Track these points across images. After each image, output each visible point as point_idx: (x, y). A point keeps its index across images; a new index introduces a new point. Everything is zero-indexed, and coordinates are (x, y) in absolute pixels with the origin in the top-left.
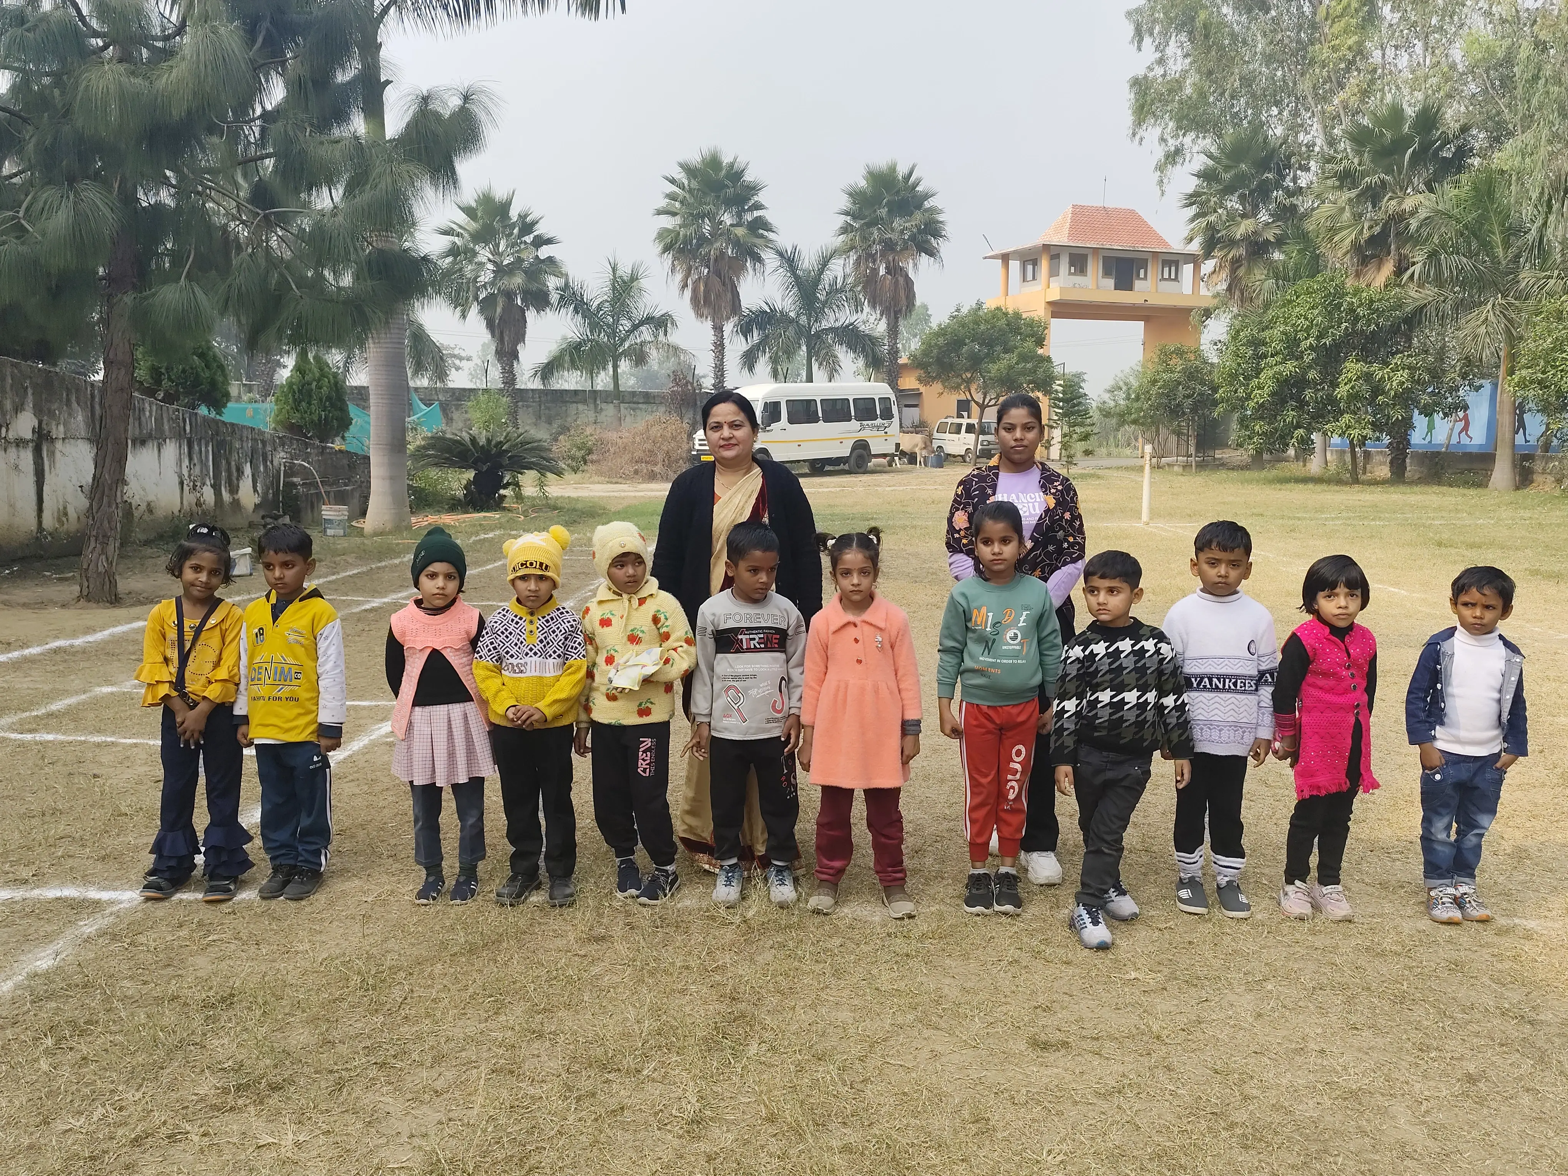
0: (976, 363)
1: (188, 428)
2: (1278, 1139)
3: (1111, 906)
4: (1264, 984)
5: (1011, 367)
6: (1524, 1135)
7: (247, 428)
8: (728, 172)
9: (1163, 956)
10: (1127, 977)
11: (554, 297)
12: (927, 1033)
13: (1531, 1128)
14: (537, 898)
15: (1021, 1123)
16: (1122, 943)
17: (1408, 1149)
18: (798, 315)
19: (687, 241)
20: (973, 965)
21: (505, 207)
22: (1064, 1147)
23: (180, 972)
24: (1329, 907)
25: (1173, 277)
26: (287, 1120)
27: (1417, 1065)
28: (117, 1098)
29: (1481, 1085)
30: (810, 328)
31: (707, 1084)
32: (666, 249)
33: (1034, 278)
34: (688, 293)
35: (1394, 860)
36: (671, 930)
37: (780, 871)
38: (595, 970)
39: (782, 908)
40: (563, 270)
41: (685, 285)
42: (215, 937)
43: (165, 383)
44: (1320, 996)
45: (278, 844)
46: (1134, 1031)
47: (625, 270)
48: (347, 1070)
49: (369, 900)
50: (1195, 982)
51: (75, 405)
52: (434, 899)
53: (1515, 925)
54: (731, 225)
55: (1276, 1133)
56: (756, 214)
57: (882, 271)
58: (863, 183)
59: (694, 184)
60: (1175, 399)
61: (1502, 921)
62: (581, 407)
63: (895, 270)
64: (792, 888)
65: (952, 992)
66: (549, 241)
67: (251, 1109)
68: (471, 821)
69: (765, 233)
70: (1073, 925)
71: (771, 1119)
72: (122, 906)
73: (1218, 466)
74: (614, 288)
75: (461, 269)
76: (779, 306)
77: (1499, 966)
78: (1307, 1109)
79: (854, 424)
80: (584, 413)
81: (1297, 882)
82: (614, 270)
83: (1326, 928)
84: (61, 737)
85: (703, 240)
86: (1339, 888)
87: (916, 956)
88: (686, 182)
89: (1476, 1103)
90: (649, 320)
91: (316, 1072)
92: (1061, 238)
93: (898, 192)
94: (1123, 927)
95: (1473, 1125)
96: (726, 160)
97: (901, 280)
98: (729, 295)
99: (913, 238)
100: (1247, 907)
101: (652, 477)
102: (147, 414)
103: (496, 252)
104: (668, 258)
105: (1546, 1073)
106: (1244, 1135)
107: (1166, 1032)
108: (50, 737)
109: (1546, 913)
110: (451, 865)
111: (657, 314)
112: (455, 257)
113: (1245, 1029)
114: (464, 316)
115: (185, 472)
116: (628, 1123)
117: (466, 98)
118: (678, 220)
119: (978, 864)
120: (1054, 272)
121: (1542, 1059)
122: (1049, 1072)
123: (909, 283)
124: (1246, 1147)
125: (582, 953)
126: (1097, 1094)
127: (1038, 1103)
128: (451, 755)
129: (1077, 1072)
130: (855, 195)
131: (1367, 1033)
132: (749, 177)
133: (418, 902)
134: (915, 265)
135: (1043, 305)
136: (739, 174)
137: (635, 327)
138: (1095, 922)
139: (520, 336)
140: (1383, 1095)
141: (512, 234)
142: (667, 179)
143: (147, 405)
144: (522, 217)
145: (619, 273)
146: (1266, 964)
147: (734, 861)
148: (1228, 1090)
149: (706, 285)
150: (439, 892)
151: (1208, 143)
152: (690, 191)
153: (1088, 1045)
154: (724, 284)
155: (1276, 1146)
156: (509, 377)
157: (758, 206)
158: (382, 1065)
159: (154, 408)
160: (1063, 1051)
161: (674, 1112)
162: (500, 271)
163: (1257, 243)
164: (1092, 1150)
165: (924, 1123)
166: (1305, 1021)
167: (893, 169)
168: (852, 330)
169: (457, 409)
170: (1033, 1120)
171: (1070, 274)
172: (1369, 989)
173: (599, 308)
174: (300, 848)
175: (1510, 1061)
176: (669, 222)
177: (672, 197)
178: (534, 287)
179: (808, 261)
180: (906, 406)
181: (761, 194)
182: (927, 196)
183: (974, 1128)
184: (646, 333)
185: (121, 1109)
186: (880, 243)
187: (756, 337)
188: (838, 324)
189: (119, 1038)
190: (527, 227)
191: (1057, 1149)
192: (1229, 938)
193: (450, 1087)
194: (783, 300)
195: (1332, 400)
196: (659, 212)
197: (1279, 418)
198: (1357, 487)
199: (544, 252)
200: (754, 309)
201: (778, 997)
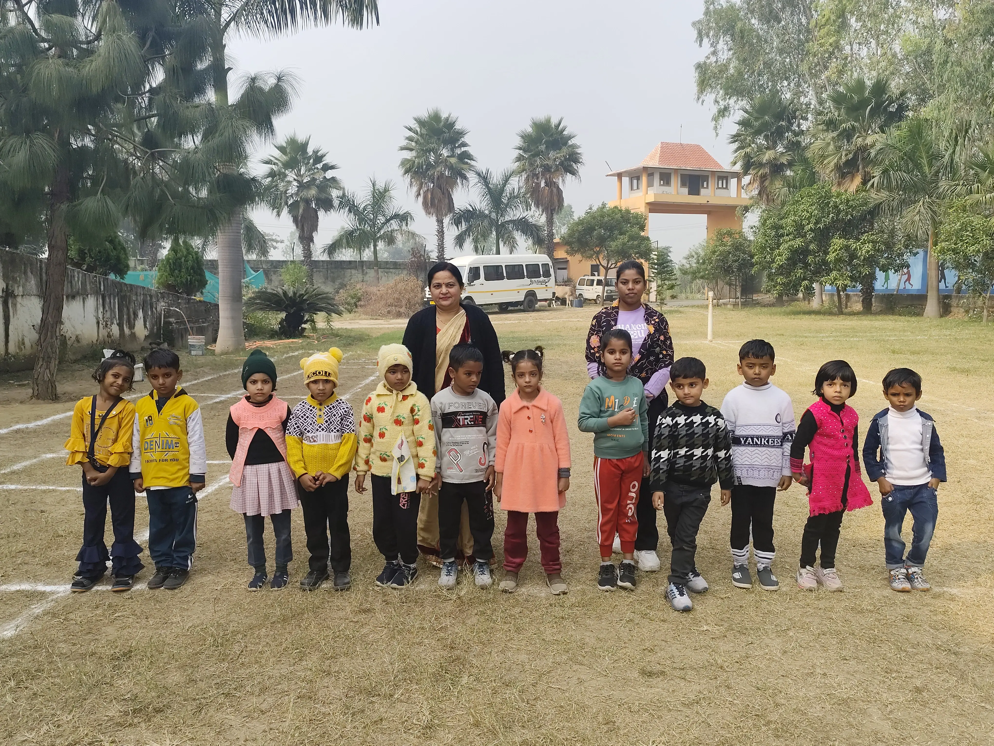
0: (602, 241)
1: (102, 288)
2: (797, 731)
3: (690, 583)
4: (788, 632)
5: (624, 244)
6: (952, 725)
7: (140, 287)
8: (445, 123)
9: (724, 615)
10: (702, 629)
11: (336, 203)
12: (575, 667)
13: (956, 720)
14: (326, 585)
15: (635, 724)
16: (698, 608)
17: (879, 735)
18: (490, 212)
19: (420, 166)
20: (604, 623)
21: (304, 146)
22: (663, 739)
23: (96, 637)
24: (828, 582)
25: (724, 186)
26: (166, 732)
27: (884, 682)
28: (56, 719)
29: (924, 694)
30: (498, 221)
31: (436, 703)
32: (406, 172)
33: (638, 188)
34: (421, 199)
35: (868, 552)
36: (412, 604)
37: (481, 565)
38: (364, 631)
39: (482, 589)
40: (342, 185)
41: (419, 195)
42: (120, 614)
43: (88, 259)
44: (823, 639)
45: (160, 553)
46: (707, 664)
47: (380, 185)
48: (205, 698)
49: (219, 588)
50: (745, 631)
51: (29, 274)
52: (260, 587)
53: (944, 592)
54: (448, 156)
55: (796, 727)
56: (463, 149)
57: (543, 185)
58: (530, 130)
59: (424, 131)
60: (727, 263)
61: (936, 590)
62: (353, 271)
63: (550, 184)
64: (489, 576)
65: (591, 641)
66: (332, 167)
67: (143, 725)
68: (284, 537)
69: (469, 161)
70: (667, 596)
71: (477, 725)
72: (59, 595)
73: (755, 304)
74: (374, 196)
75: (276, 186)
76: (478, 207)
77: (935, 618)
78: (815, 711)
79: (526, 281)
80: (355, 275)
81: (808, 567)
82: (374, 185)
83: (826, 595)
84: (20, 487)
85: (430, 166)
86: (834, 570)
87: (569, 618)
88: (419, 130)
89: (921, 705)
90: (396, 216)
91: (185, 700)
92: (655, 163)
93: (552, 135)
94: (699, 597)
95: (920, 719)
96: (444, 116)
97: (555, 190)
98: (447, 201)
99: (562, 164)
100: (776, 583)
101: (399, 315)
102: (76, 279)
103: (298, 175)
104: (408, 178)
105: (965, 686)
106: (776, 729)
107: (726, 664)
108: (13, 487)
109: (964, 584)
110: (271, 565)
111: (401, 213)
112: (273, 178)
113: (776, 661)
114: (278, 215)
115: (101, 316)
116: (385, 729)
117: (279, 79)
118: (414, 153)
119: (606, 558)
120: (650, 184)
121: (963, 677)
122: (653, 690)
123: (560, 192)
124: (777, 736)
125: (355, 620)
126: (684, 704)
127: (647, 711)
128: (271, 495)
129: (671, 691)
130: (525, 137)
131: (853, 662)
132: (458, 126)
133: (250, 589)
134: (563, 180)
135: (644, 205)
136: (452, 125)
137: (388, 221)
138: (682, 594)
139: (314, 227)
140: (863, 701)
141: (308, 163)
142: (406, 127)
143: (76, 274)
144: (316, 152)
145: (376, 188)
146: (789, 619)
147: (452, 560)
148: (766, 701)
149: (432, 194)
150: (263, 583)
151: (744, 103)
152: (422, 135)
153: (677, 673)
154: (443, 193)
155: (796, 736)
156: (308, 253)
157: (464, 145)
158: (227, 695)
159: (81, 275)
160: (662, 677)
161: (414, 721)
162: (302, 186)
163: (776, 165)
164: (681, 741)
165: (574, 725)
166: (814, 655)
167: (548, 121)
168: (524, 221)
169: (274, 274)
170: (643, 722)
171: (660, 185)
172: (853, 634)
173: (365, 209)
174: (175, 556)
175: (942, 678)
176: (408, 155)
177: (410, 139)
178: (323, 196)
179: (496, 178)
180: (559, 269)
181: (466, 136)
182: (570, 137)
183: (605, 728)
184: (394, 225)
185: (59, 726)
186: (541, 167)
187: (464, 226)
188: (515, 218)
189: (58, 680)
190: (318, 159)
191: (658, 740)
192: (765, 603)
193: (271, 708)
194: (481, 203)
195: (825, 263)
196: (402, 149)
197: (792, 274)
198: (842, 317)
199: (329, 174)
200: (462, 209)
201: (481, 646)
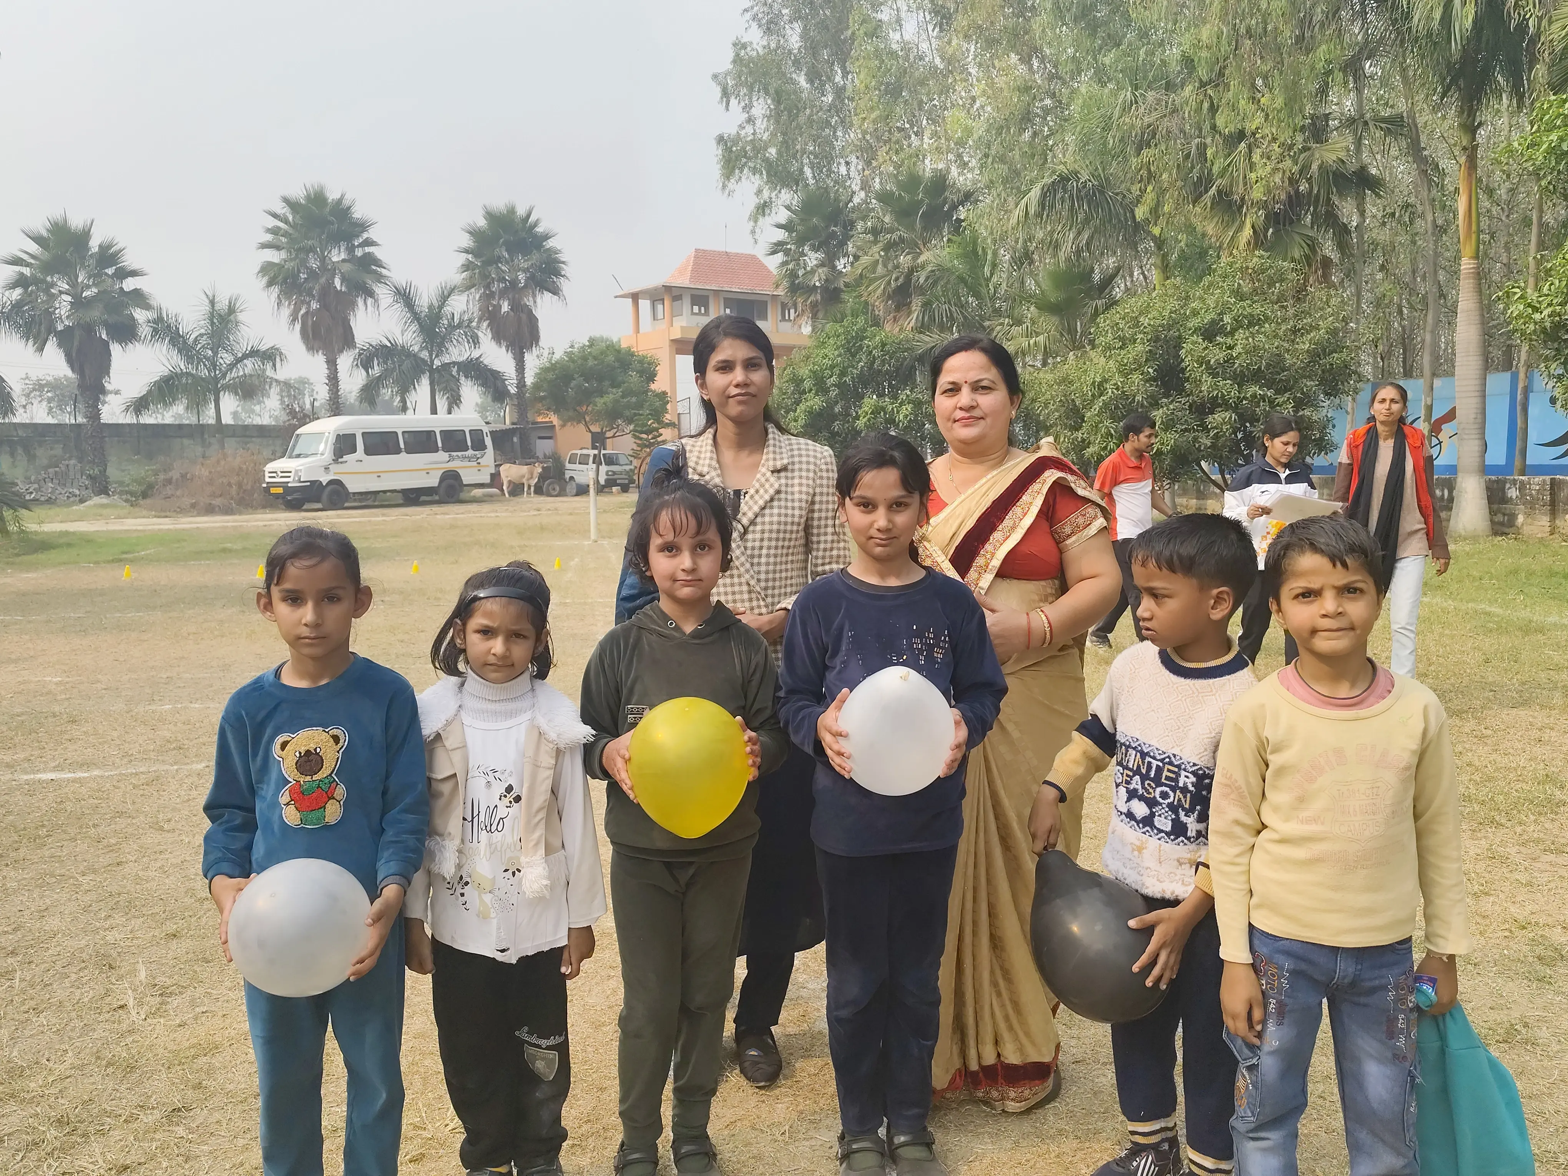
0: (586, 396)
5: (616, 401)
8: (334, 208)
11: (144, 330)
18: (419, 350)
19: (294, 274)
21: (84, 236)
25: (791, 318)
30: (432, 362)
32: (270, 284)
33: (662, 317)
34: (298, 327)
40: (154, 303)
41: (294, 320)
47: (222, 305)
54: (344, 261)
56: (367, 249)
57: (505, 307)
58: (482, 223)
59: (298, 219)
62: (186, 441)
63: (518, 308)
69: (377, 269)
74: (212, 324)
75: (33, 301)
76: (400, 341)
79: (442, 456)
80: (189, 448)
82: (212, 303)
85: (313, 275)
88: (291, 218)
90: (253, 353)
92: (684, 281)
93: (517, 232)
96: (332, 195)
97: (524, 317)
98: (340, 329)
99: (533, 277)
103: (73, 283)
104: (275, 290)
111: (263, 348)
112: (25, 288)
114: (41, 349)
118: (283, 255)
120: (679, 311)
123: (533, 322)
130: (475, 234)
132: (358, 213)
134: (538, 302)
135: (668, 343)
136: (347, 211)
137: (239, 360)
139: (104, 369)
141: (91, 265)
142: (270, 213)
144: (104, 248)
145: (216, 308)
149: (313, 321)
151: (786, 196)
152: (293, 226)
154: (335, 318)
156: (93, 412)
157: (369, 243)
162: (78, 303)
163: (830, 290)
167: (512, 211)
168: (478, 365)
169: (38, 446)
171: (693, 314)
173: (197, 341)
177: (274, 231)
178: (117, 319)
179: (425, 299)
180: (541, 438)
181: (371, 230)
182: (546, 237)
184: (249, 366)
186: (499, 281)
187: (376, 370)
188: (460, 359)
190: (109, 259)
194: (403, 335)
196: (264, 246)
199: (129, 284)
200: (374, 344)
